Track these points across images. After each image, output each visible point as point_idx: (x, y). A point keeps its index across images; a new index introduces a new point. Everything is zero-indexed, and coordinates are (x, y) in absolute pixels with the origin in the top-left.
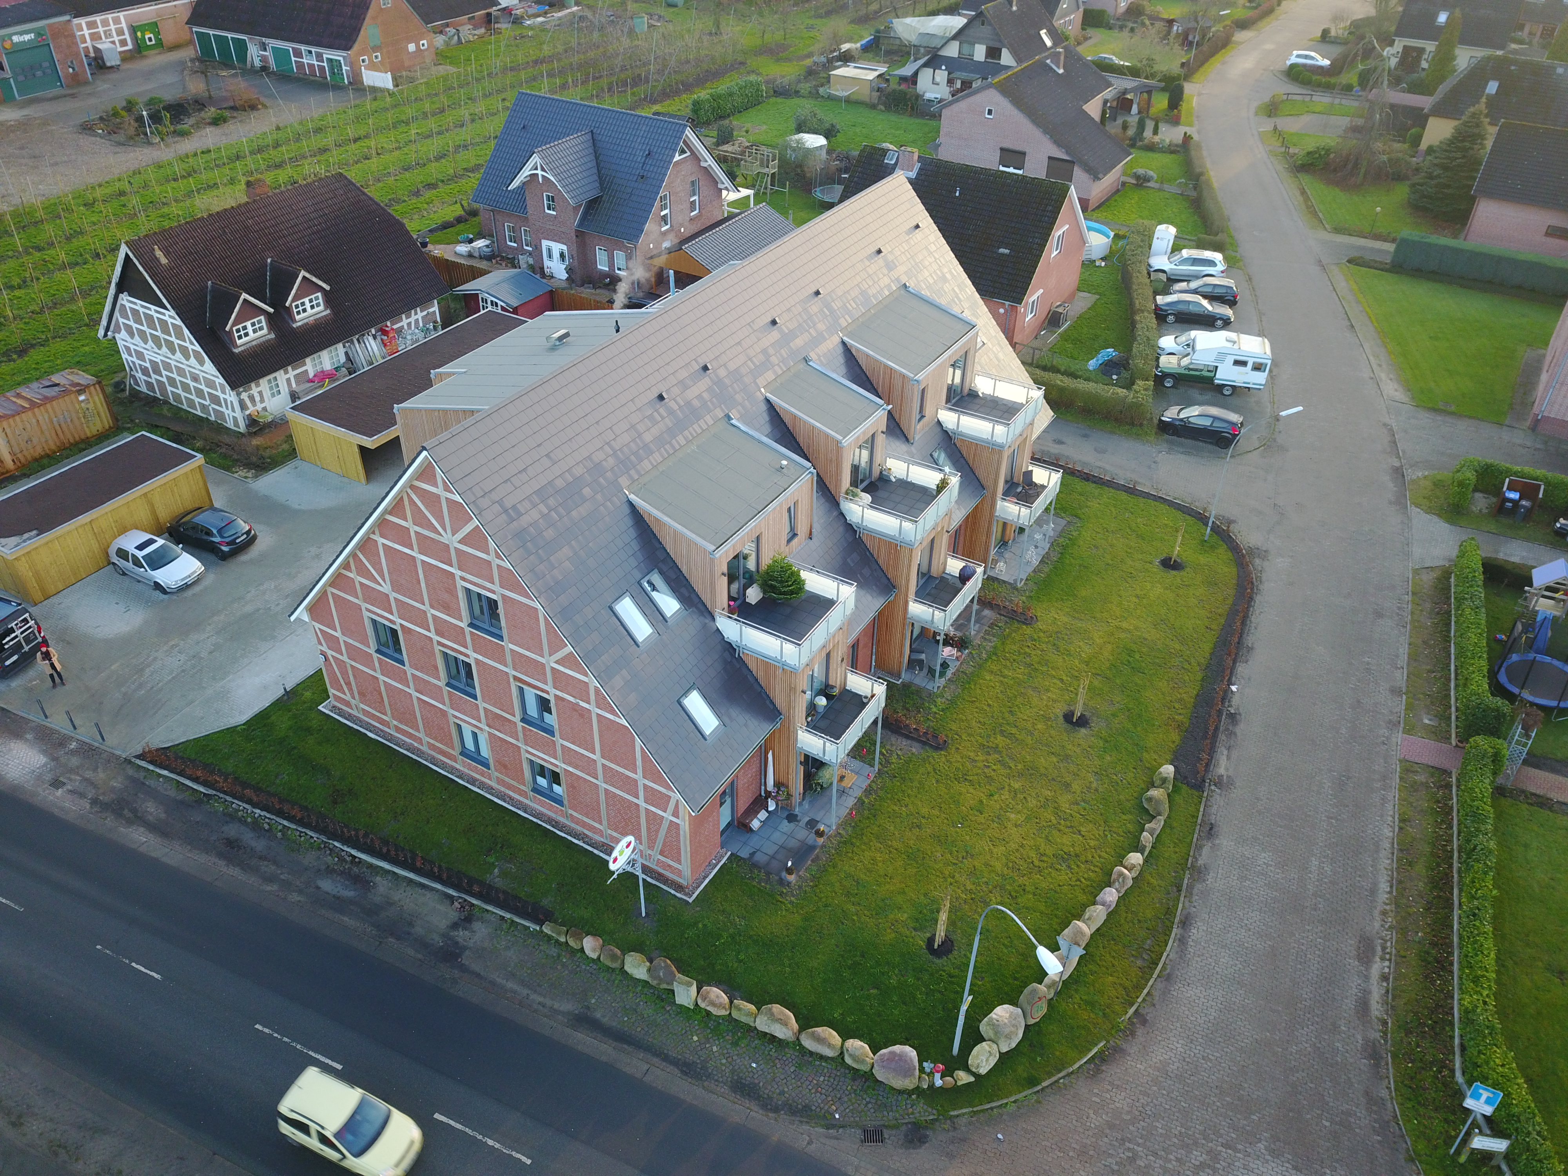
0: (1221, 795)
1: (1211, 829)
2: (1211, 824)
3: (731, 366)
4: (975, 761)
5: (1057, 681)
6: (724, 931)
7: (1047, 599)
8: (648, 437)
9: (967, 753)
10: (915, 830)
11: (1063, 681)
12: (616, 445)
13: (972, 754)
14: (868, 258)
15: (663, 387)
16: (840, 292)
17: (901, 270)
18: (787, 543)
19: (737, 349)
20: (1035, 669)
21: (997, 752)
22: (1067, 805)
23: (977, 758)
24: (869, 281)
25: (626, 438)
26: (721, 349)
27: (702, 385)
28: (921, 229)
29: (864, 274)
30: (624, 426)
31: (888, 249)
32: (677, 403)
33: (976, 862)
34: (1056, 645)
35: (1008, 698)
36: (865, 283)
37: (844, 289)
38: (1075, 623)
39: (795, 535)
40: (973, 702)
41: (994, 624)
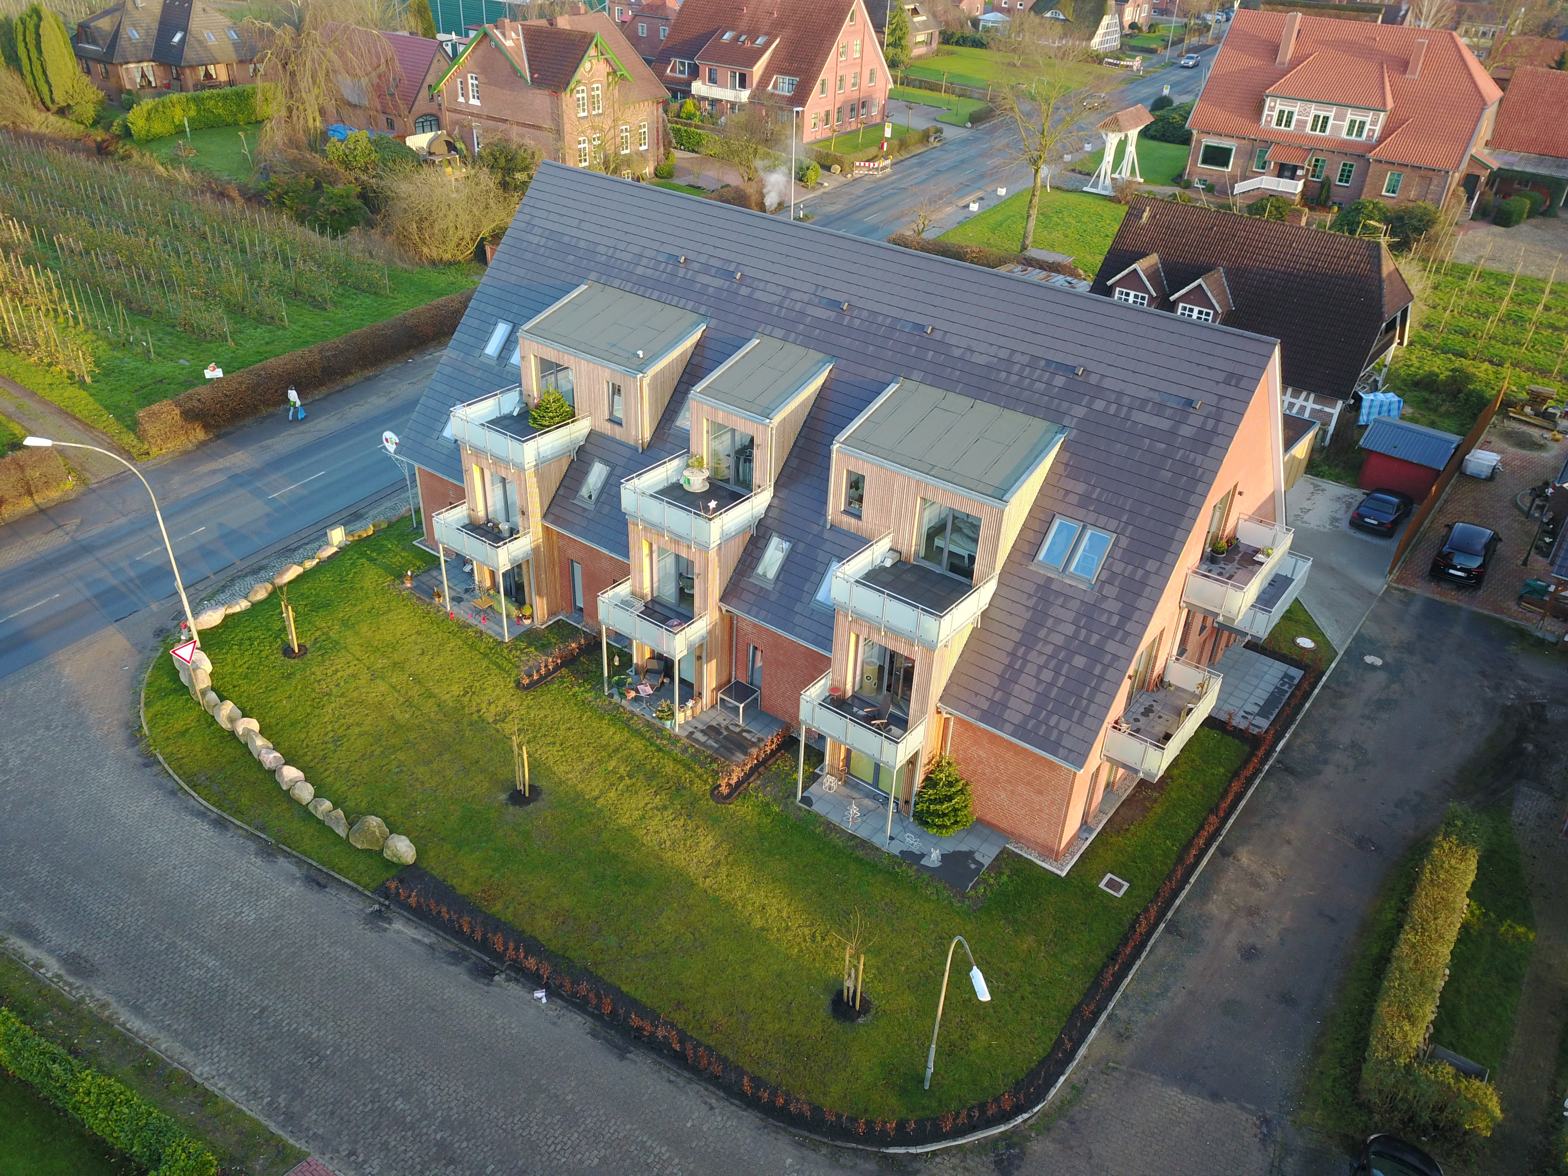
0: (361, 910)
1: (318, 884)
2: (325, 887)
3: (758, 295)
4: (490, 704)
5: (596, 793)
6: (378, 554)
7: (766, 821)
8: (640, 270)
9: (503, 700)
10: (419, 652)
11: (596, 799)
12: (618, 254)
13: (501, 703)
14: (1049, 362)
15: (692, 256)
16: (957, 352)
17: (1080, 411)
18: (610, 420)
19: (780, 291)
20: (621, 778)
21: (496, 722)
22: (399, 757)
23: (493, 706)
24: (1014, 378)
25: (628, 257)
26: (768, 277)
27: (718, 283)
28: (1191, 410)
29: (1016, 368)
30: (637, 250)
31: (1094, 379)
32: (686, 273)
33: (363, 681)
34: (665, 808)
35: (580, 745)
36: (1003, 375)
37: (967, 357)
38: (709, 838)
39: (620, 424)
40: (580, 718)
41: (714, 760)
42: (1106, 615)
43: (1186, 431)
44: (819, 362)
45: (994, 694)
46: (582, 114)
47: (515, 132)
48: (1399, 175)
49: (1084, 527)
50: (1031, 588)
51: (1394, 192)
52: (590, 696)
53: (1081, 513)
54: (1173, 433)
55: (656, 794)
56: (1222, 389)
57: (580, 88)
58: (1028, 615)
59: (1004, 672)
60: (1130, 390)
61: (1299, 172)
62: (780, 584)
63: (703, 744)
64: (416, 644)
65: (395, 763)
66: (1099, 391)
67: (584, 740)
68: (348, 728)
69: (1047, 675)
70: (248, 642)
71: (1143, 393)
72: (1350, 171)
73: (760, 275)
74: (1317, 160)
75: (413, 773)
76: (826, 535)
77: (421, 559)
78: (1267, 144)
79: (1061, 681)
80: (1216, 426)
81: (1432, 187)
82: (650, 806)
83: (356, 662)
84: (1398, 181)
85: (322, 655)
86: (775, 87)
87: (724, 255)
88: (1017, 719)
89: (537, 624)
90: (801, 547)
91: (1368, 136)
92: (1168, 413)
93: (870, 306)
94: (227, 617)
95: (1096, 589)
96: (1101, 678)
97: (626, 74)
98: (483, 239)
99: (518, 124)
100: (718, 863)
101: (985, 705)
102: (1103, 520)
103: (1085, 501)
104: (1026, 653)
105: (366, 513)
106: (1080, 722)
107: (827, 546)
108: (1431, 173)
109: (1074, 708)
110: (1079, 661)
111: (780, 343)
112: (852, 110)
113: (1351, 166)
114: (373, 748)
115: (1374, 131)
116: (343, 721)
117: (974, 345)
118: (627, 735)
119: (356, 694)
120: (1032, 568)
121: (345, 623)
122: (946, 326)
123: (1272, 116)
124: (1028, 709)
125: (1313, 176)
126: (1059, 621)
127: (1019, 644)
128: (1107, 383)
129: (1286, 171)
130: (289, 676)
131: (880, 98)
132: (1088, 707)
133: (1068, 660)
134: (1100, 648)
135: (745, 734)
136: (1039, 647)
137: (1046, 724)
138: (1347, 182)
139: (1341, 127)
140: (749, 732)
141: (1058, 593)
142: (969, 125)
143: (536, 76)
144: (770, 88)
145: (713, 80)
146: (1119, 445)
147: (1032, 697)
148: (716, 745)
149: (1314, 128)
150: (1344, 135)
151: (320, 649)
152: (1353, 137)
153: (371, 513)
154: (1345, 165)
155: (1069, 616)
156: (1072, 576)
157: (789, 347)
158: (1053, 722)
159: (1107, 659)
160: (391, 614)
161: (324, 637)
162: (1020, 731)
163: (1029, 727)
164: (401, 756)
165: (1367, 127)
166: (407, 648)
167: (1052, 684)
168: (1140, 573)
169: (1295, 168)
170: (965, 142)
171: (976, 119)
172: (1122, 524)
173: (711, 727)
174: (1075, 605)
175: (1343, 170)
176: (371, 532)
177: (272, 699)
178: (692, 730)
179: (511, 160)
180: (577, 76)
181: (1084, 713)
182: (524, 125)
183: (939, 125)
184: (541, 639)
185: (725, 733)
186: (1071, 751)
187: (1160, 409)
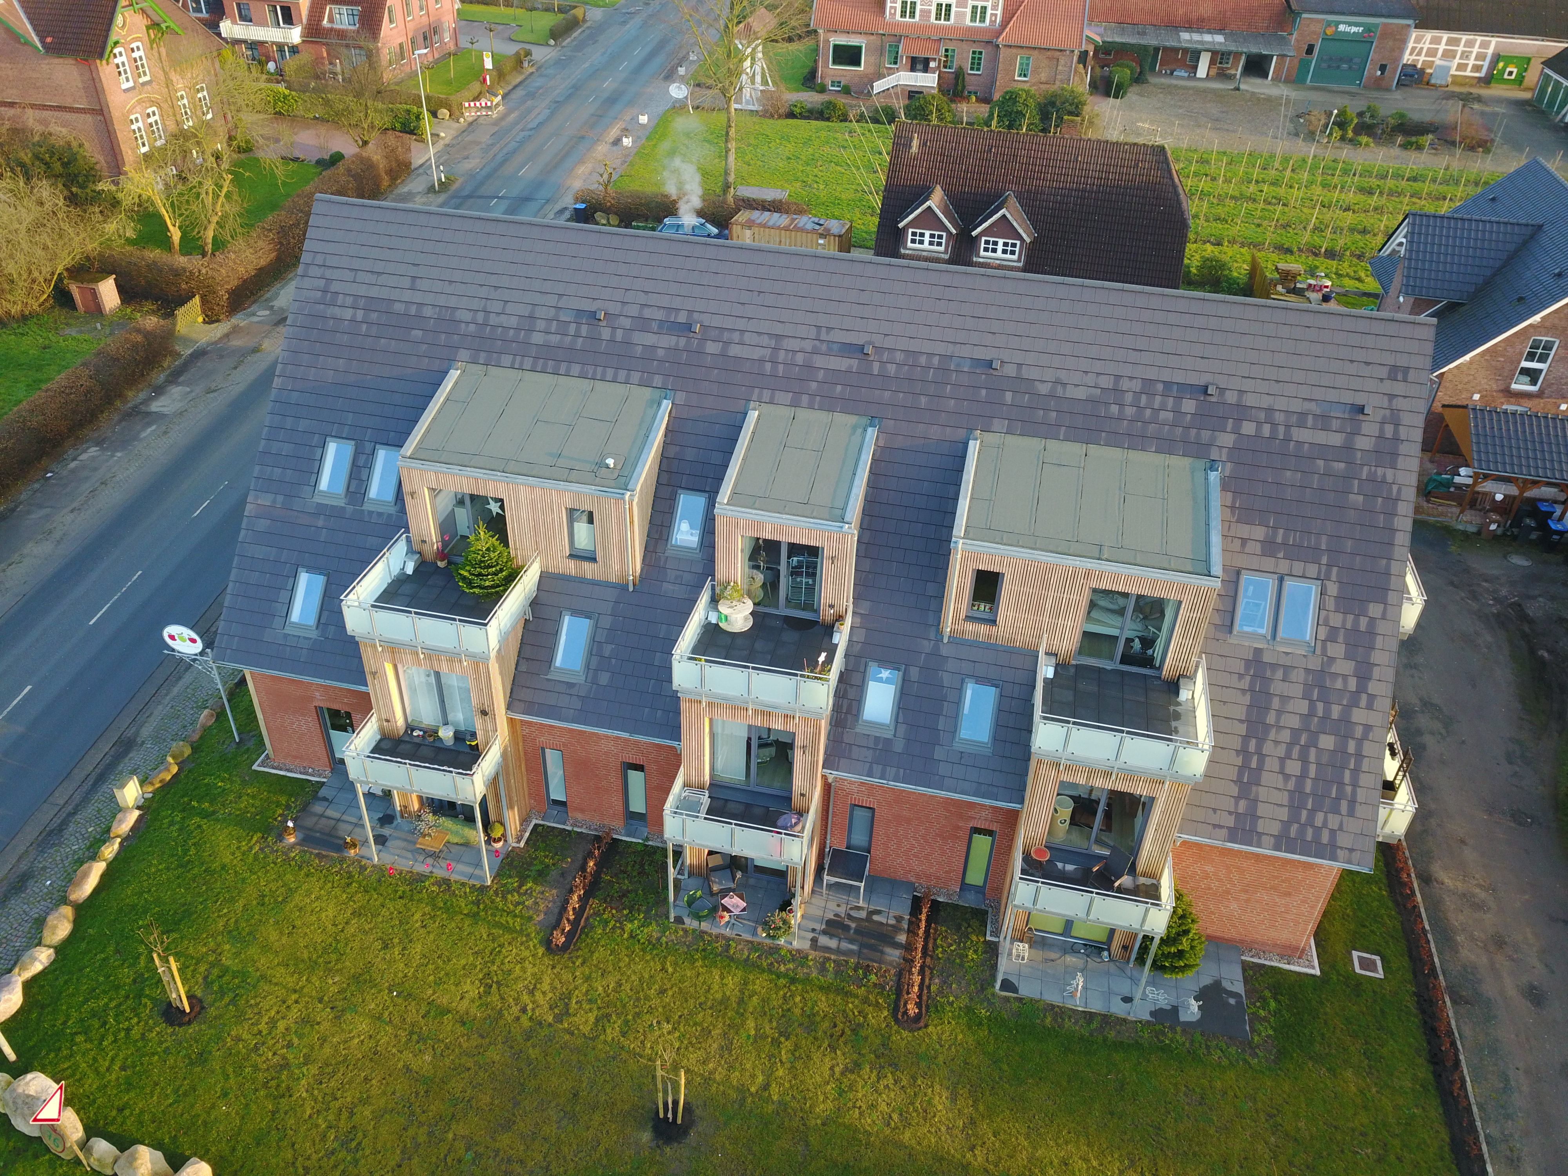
3: (734, 350)
4: (532, 992)
5: (760, 1079)
6: (211, 803)
7: (984, 1033)
8: (537, 338)
9: (547, 980)
10: (378, 945)
11: (766, 1087)
12: (493, 320)
13: (546, 987)
14: (1167, 385)
15: (614, 308)
16: (1044, 389)
17: (1227, 439)
18: (571, 556)
19: (765, 340)
20: (776, 1043)
21: (559, 1019)
22: (462, 1132)
23: (538, 995)
24: (1129, 411)
25: (513, 321)
26: (741, 324)
27: (668, 341)
28: (1361, 417)
29: (1129, 398)
30: (526, 311)
31: (1231, 398)
32: (613, 334)
33: (326, 1025)
34: (857, 1065)
35: (690, 1014)
36: (1114, 409)
37: (1060, 391)
38: (937, 1087)
39: (594, 560)
40: (663, 969)
41: (867, 970)
42: (1340, 680)
43: (1363, 443)
44: (854, 428)
45: (1237, 804)
46: (125, 86)
47: (31, 118)
48: (1028, 59)
49: (1281, 580)
50: (1240, 667)
51: (1025, 76)
52: (653, 930)
53: (1268, 563)
54: (1348, 448)
55: (833, 1049)
56: (1388, 387)
57: (116, 51)
58: (1247, 699)
59: (1240, 774)
60: (1280, 404)
61: (932, 64)
62: (902, 728)
63: (838, 951)
64: (366, 933)
65: (460, 1145)
66: (1241, 412)
67: (691, 1002)
68: (352, 1114)
69: (1294, 767)
70: (96, 1023)
71: (1297, 406)
72: (980, 59)
73: (728, 323)
74: (947, 51)
75: (497, 1152)
76: (944, 652)
77: (282, 792)
78: (898, 38)
79: (1312, 770)
80: (1396, 432)
81: (1060, 68)
82: (837, 1070)
83: (294, 997)
84: (1028, 65)
85: (233, 1002)
86: (331, 20)
87: (665, 301)
88: (1275, 828)
89: (512, 842)
90: (914, 673)
91: (991, 21)
92: (1335, 424)
93: (903, 344)
94: (28, 986)
95: (1318, 651)
96: (1359, 756)
97: (173, 26)
98: (60, 278)
99: (33, 106)
100: (973, 1122)
101: (1230, 821)
102: (1298, 568)
103: (1269, 548)
104: (1259, 747)
105: (137, 734)
106: (1351, 813)
107: (951, 665)
108: (1058, 53)
109: (1338, 799)
110: (1327, 742)
111: (788, 412)
112: (425, 38)
113: (980, 53)
114: (411, 1132)
115: (996, 15)
116: (337, 1104)
117: (1063, 376)
118: (740, 973)
119: (327, 1050)
120: (1233, 640)
121: (234, 934)
122: (1018, 357)
123: (895, 8)
124: (1284, 814)
125: (945, 67)
126: (1284, 699)
127: (1246, 738)
128: (1250, 400)
129: (919, 64)
130: (202, 1058)
131: (449, 22)
132: (1354, 793)
133: (1313, 742)
134: (1346, 721)
135: (876, 918)
136: (1272, 735)
137: (1312, 826)
138: (978, 69)
139: (964, 14)
140: (878, 912)
141: (1274, 666)
142: (552, 42)
143: (49, 40)
144: (325, 22)
145: (246, 18)
146: (1288, 473)
147: (1284, 798)
148: (854, 947)
149: (938, 18)
150: (968, 22)
151: (222, 993)
152: (977, 24)
153: (145, 732)
154: (974, 52)
155: (1297, 690)
156: (1286, 642)
157: (803, 414)
158: (1318, 822)
159: (1359, 732)
160: (297, 898)
161: (215, 972)
162: (1283, 841)
163: (1292, 835)
164: (460, 1129)
165: (989, 12)
166: (356, 945)
167: (1303, 776)
168: (1363, 622)
169: (926, 61)
170: (559, 63)
171: (557, 34)
172: (1324, 568)
173: (829, 923)
174: (1299, 676)
175: (973, 58)
176: (175, 769)
177: (198, 1108)
178: (811, 935)
179: (69, 163)
180: (113, 38)
181: (1353, 802)
182: (44, 107)
183: (528, 47)
184: (531, 864)
185: (853, 925)
186: (1351, 850)
187: (1323, 422)
